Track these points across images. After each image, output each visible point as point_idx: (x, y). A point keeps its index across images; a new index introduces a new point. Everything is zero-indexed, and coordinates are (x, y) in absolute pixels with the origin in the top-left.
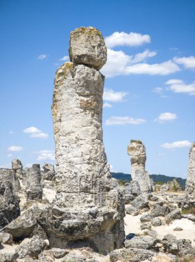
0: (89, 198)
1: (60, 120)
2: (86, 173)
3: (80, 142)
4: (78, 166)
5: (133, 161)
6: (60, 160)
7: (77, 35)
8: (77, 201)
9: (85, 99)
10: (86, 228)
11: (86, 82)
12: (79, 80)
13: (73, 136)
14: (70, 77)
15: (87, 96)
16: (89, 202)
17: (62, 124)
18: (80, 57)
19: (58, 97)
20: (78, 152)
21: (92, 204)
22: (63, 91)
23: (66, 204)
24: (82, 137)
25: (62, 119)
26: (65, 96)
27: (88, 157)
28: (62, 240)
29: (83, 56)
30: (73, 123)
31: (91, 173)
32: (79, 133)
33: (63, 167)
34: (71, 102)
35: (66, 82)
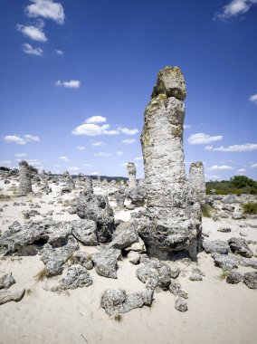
0: (182, 212)
1: (153, 145)
2: (179, 190)
3: (172, 164)
4: (171, 185)
5: (130, 173)
6: (153, 179)
7: (168, 72)
8: (170, 214)
9: (176, 127)
10: (188, 242)
11: (177, 112)
12: (172, 110)
13: (166, 159)
14: (163, 108)
15: (177, 124)
16: (182, 216)
17: (155, 148)
18: (172, 90)
19: (150, 125)
20: (170, 172)
21: (184, 218)
22: (157, 119)
23: (160, 216)
24: (173, 159)
25: (155, 144)
26: (158, 124)
27: (179, 177)
28: (163, 251)
29: (175, 89)
30: (166, 147)
31: (182, 191)
32: (171, 155)
33: (156, 185)
34: (163, 129)
35: (159, 112)
